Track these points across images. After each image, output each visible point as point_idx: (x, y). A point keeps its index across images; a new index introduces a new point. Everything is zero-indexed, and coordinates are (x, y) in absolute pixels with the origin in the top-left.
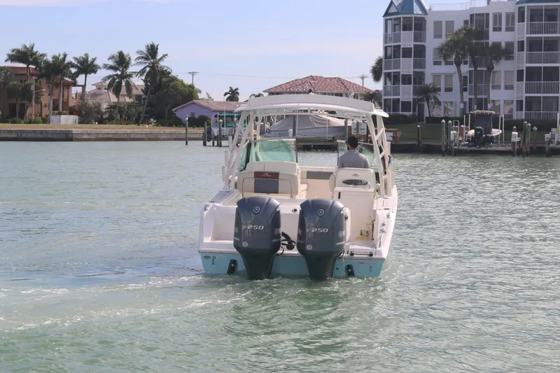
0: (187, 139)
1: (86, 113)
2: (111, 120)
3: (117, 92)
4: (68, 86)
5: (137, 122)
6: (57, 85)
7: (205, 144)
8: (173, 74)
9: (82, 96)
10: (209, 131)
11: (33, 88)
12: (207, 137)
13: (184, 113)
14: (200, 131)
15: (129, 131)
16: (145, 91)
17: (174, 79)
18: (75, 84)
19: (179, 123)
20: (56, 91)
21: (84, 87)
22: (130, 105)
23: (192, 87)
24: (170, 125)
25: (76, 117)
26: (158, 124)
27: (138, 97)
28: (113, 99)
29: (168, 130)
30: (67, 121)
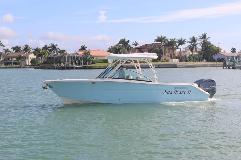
0: (217, 66)
1: (181, 58)
2: (190, 60)
3: (192, 51)
4: (175, 49)
5: (199, 61)
6: (171, 49)
7: (224, 68)
8: (212, 44)
9: (180, 52)
10: (225, 64)
11: (163, 50)
12: (225, 66)
13: (216, 57)
14: (222, 63)
15: (196, 64)
16: (202, 50)
17: (212, 45)
18: (178, 48)
19: (214, 61)
20: (171, 51)
21: (180, 49)
22: (197, 55)
23: (218, 48)
24: (211, 62)
25: (178, 60)
26: (206, 61)
27: (199, 52)
28: (191, 53)
29: (210, 63)
30: (175, 61)
